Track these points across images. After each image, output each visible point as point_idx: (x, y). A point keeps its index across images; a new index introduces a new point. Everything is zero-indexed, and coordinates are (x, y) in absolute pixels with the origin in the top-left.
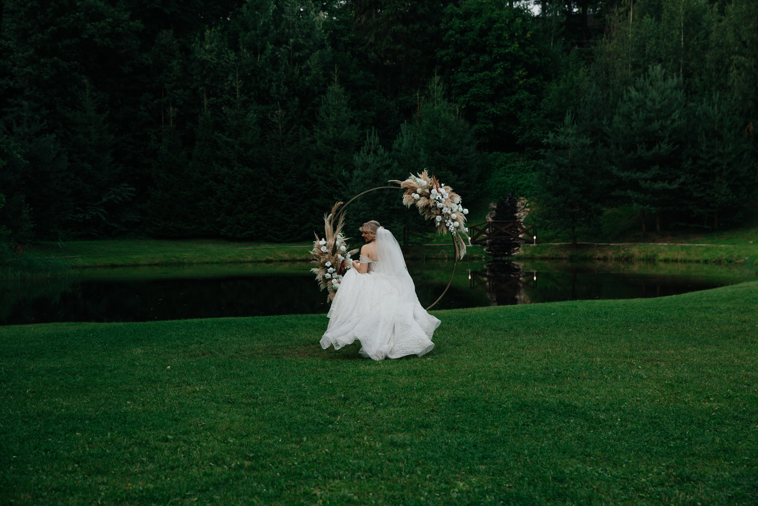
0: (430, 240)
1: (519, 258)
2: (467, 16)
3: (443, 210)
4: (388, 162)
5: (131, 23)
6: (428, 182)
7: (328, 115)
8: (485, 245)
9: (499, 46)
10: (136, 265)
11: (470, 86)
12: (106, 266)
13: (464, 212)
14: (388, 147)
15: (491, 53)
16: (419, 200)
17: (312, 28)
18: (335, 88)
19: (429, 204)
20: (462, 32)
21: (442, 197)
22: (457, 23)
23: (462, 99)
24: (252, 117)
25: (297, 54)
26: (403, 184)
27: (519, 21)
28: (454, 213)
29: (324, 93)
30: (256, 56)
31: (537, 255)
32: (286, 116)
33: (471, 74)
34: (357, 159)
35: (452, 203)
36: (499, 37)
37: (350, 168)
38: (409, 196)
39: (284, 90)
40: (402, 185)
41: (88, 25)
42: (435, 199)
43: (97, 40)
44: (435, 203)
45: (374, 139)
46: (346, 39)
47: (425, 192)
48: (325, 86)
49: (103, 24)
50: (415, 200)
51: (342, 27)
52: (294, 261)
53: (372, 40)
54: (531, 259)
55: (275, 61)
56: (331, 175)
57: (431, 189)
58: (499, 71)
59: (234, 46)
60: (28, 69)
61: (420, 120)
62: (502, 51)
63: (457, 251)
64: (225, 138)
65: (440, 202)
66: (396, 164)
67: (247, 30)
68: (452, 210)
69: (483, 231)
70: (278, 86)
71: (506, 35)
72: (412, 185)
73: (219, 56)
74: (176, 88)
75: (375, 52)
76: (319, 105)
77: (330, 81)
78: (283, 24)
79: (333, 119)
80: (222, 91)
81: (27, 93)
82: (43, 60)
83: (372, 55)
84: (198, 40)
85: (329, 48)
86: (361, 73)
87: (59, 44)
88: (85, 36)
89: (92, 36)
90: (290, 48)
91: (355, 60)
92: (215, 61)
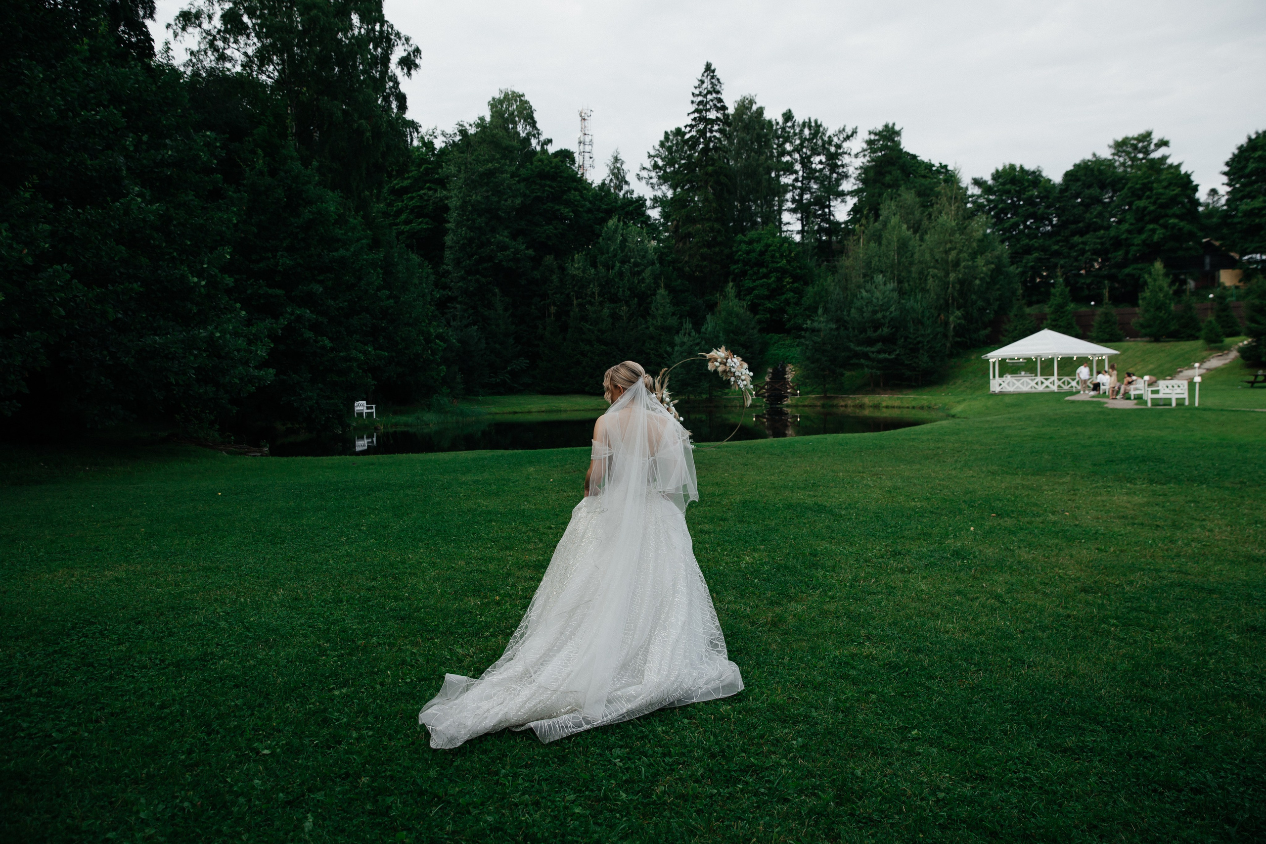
0: (727, 394)
1: (788, 406)
2: (751, 242)
3: (736, 373)
4: (698, 341)
5: (526, 252)
6: (725, 354)
7: (657, 310)
8: (764, 397)
9: (773, 262)
10: (529, 412)
11: (753, 289)
12: (510, 413)
13: (750, 374)
14: (698, 331)
15: (767, 267)
16: (719, 366)
17: (646, 252)
18: (662, 291)
19: (726, 369)
20: (748, 253)
21: (735, 364)
22: (744, 247)
23: (748, 298)
24: (606, 311)
25: (636, 269)
26: (708, 356)
27: (786, 245)
28: (743, 375)
29: (654, 295)
30: (608, 270)
31: (800, 404)
32: (629, 310)
33: (754, 281)
34: (677, 339)
35: (742, 368)
36: (773, 256)
37: (672, 345)
38: (712, 363)
39: (628, 293)
41: (499, 254)
42: (730, 366)
43: (504, 263)
44: (730, 368)
45: (688, 325)
46: (669, 258)
47: (723, 361)
48: (655, 290)
49: (508, 252)
50: (716, 366)
51: (666, 250)
53: (686, 259)
54: (796, 406)
55: (621, 274)
57: (727, 359)
58: (773, 279)
59: (594, 265)
60: (460, 284)
61: (720, 313)
62: (775, 265)
63: (746, 401)
64: (588, 326)
65: (733, 368)
66: (703, 342)
67: (602, 254)
68: (742, 373)
69: (763, 388)
70: (623, 291)
71: (777, 255)
72: (714, 356)
73: (584, 271)
74: (556, 293)
75: (689, 267)
76: (651, 303)
77: (658, 287)
78: (627, 249)
79: (660, 312)
80: (586, 295)
81: (460, 299)
82: (470, 278)
83: (687, 269)
84: (570, 261)
85: (657, 265)
86: (679, 281)
87: (480, 267)
88: (497, 261)
89: (501, 261)
90: (631, 265)
91: (675, 273)
92: (581, 275)
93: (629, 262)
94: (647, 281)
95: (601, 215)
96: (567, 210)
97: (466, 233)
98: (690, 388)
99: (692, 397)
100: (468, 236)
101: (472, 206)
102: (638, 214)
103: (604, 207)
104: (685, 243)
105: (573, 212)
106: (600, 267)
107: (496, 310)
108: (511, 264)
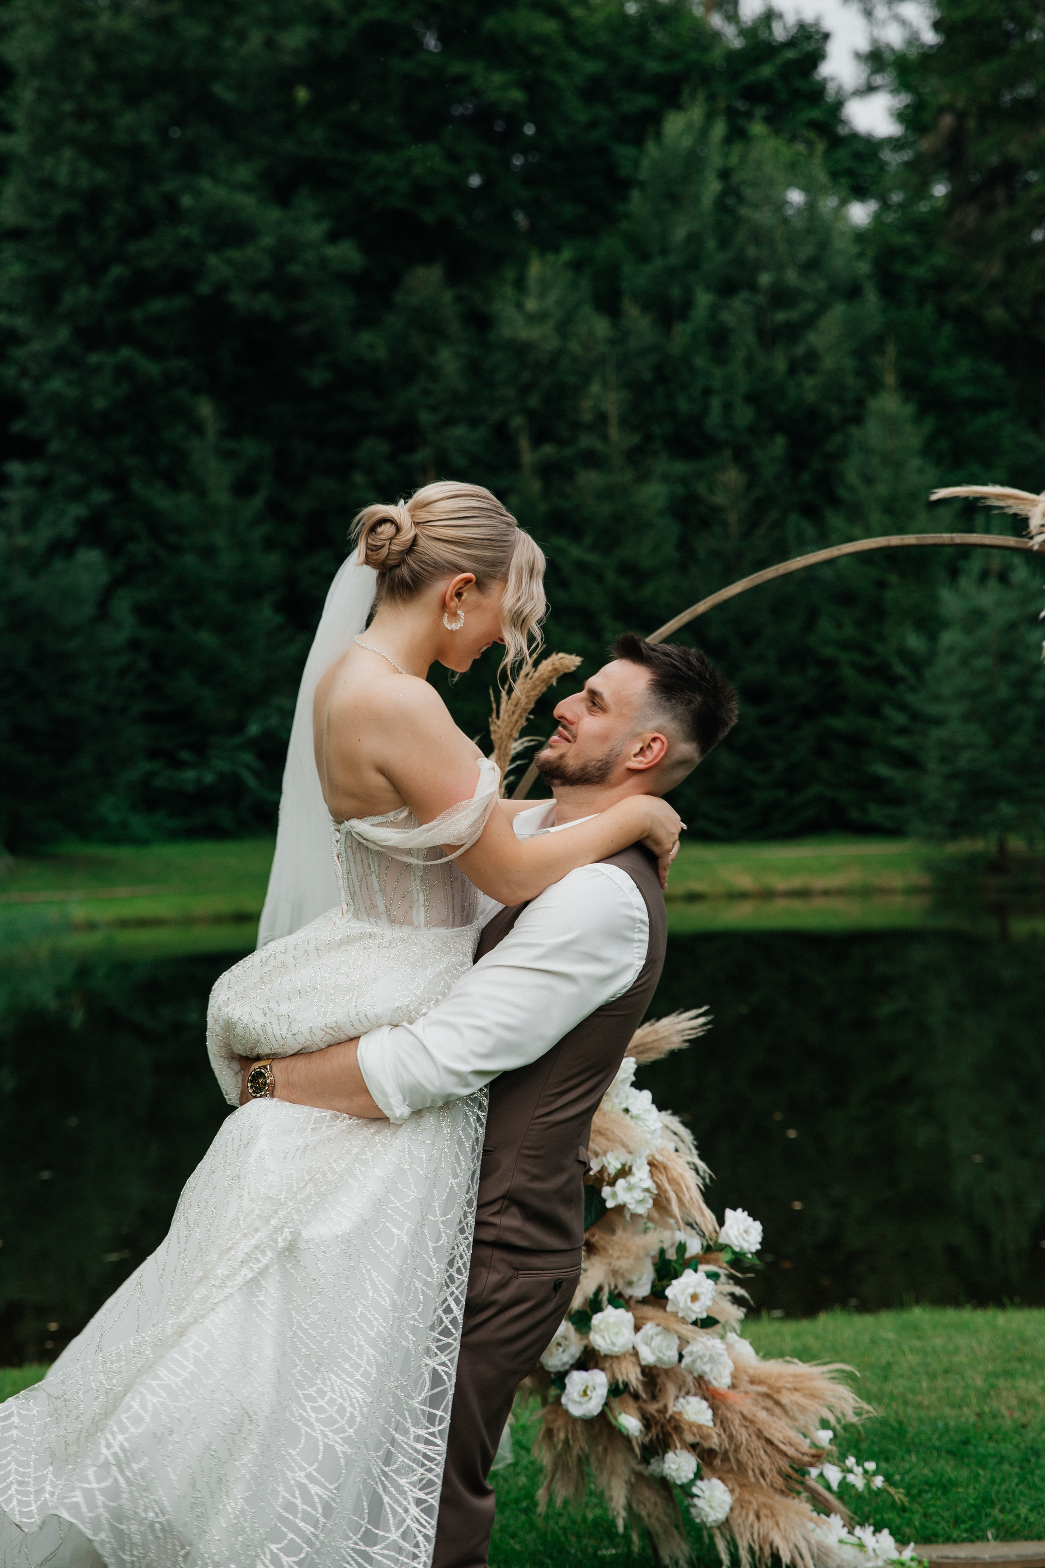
5: (331, 251)
7: (868, 480)
17: (824, 245)
18: (889, 403)
24: (655, 492)
25: (781, 316)
29: (858, 419)
30: (667, 324)
32: (750, 485)
37: (930, 625)
39: (744, 415)
41: (212, 260)
43: (236, 298)
46: (919, 271)
48: (860, 403)
49: (251, 253)
51: (909, 239)
52: (767, 895)
53: (995, 270)
55: (718, 339)
56: (879, 648)
59: (608, 303)
60: (56, 384)
67: (644, 257)
70: (728, 407)
73: (563, 328)
74: (450, 421)
75: (1006, 303)
76: (841, 454)
77: (874, 386)
78: (741, 236)
79: (881, 489)
80: (576, 426)
81: (54, 447)
82: (94, 359)
83: (997, 314)
84: (509, 291)
85: (872, 298)
86: (964, 365)
87: (137, 315)
88: (204, 289)
89: (222, 288)
90: (761, 299)
91: (948, 329)
92: (553, 343)
93: (753, 287)
94: (828, 363)
95: (643, 101)
96: (498, 78)
97: (75, 173)
98: (1006, 809)
99: (1016, 843)
100: (83, 183)
101: (101, 57)
102: (796, 94)
103: (653, 66)
104: (989, 208)
105: (525, 85)
106: (632, 311)
107: (202, 492)
108: (264, 301)
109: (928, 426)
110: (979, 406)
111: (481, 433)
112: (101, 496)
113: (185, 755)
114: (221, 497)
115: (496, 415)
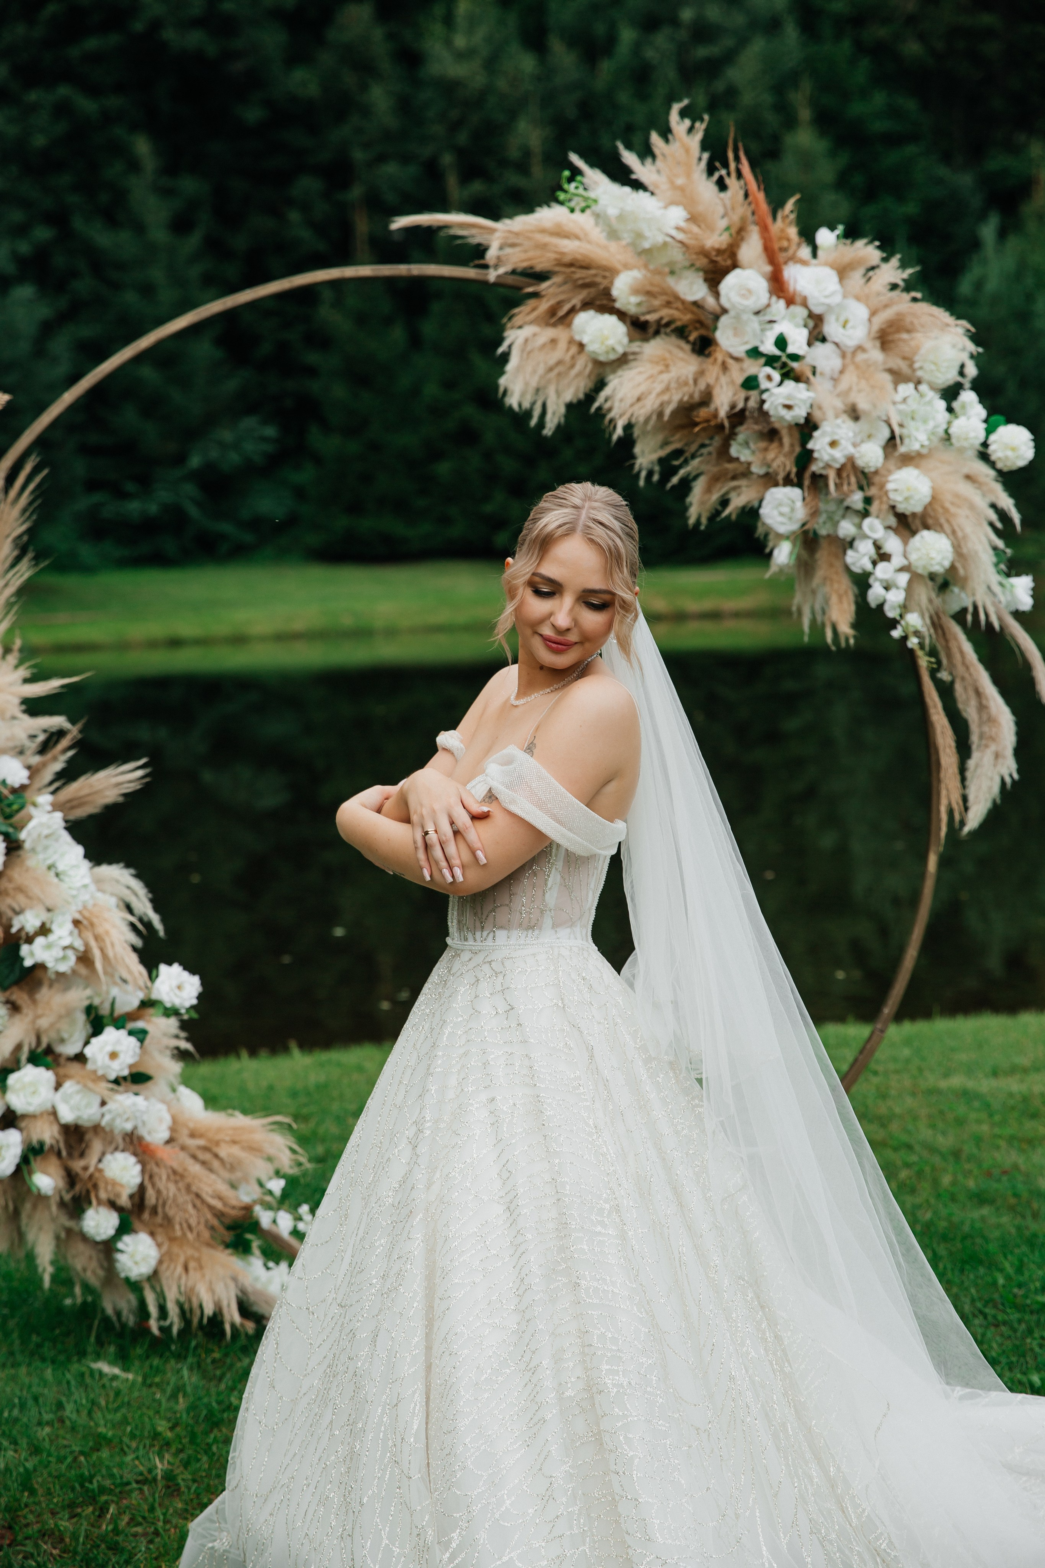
3: (819, 443)
6: (693, 218)
13: (996, 451)
16: (623, 360)
18: (805, 139)
19: (706, 399)
21: (817, 337)
26: (508, 242)
28: (908, 460)
35: (898, 377)
38: (550, 333)
40: (491, 254)
42: (754, 353)
44: (750, 383)
47: (673, 299)
50: (598, 364)
57: (719, 269)
59: (536, 40)
63: (948, 758)
65: (788, 374)
68: (892, 442)
72: (569, 247)
73: (491, 64)
74: (382, 158)
75: (922, 37)
77: (790, 122)
80: (504, 163)
82: (33, 96)
83: (912, 48)
84: (438, 28)
85: (791, 33)
86: (879, 99)
87: (74, 52)
88: (138, 26)
89: (156, 25)
90: (683, 35)
91: (865, 64)
92: (479, 80)
93: (675, 22)
94: (747, 98)
106: (557, 47)
107: (139, 228)
108: (195, 39)
109: (843, 159)
110: (893, 140)
111: (412, 170)
112: (43, 233)
113: (130, 487)
114: (159, 235)
115: (427, 151)
